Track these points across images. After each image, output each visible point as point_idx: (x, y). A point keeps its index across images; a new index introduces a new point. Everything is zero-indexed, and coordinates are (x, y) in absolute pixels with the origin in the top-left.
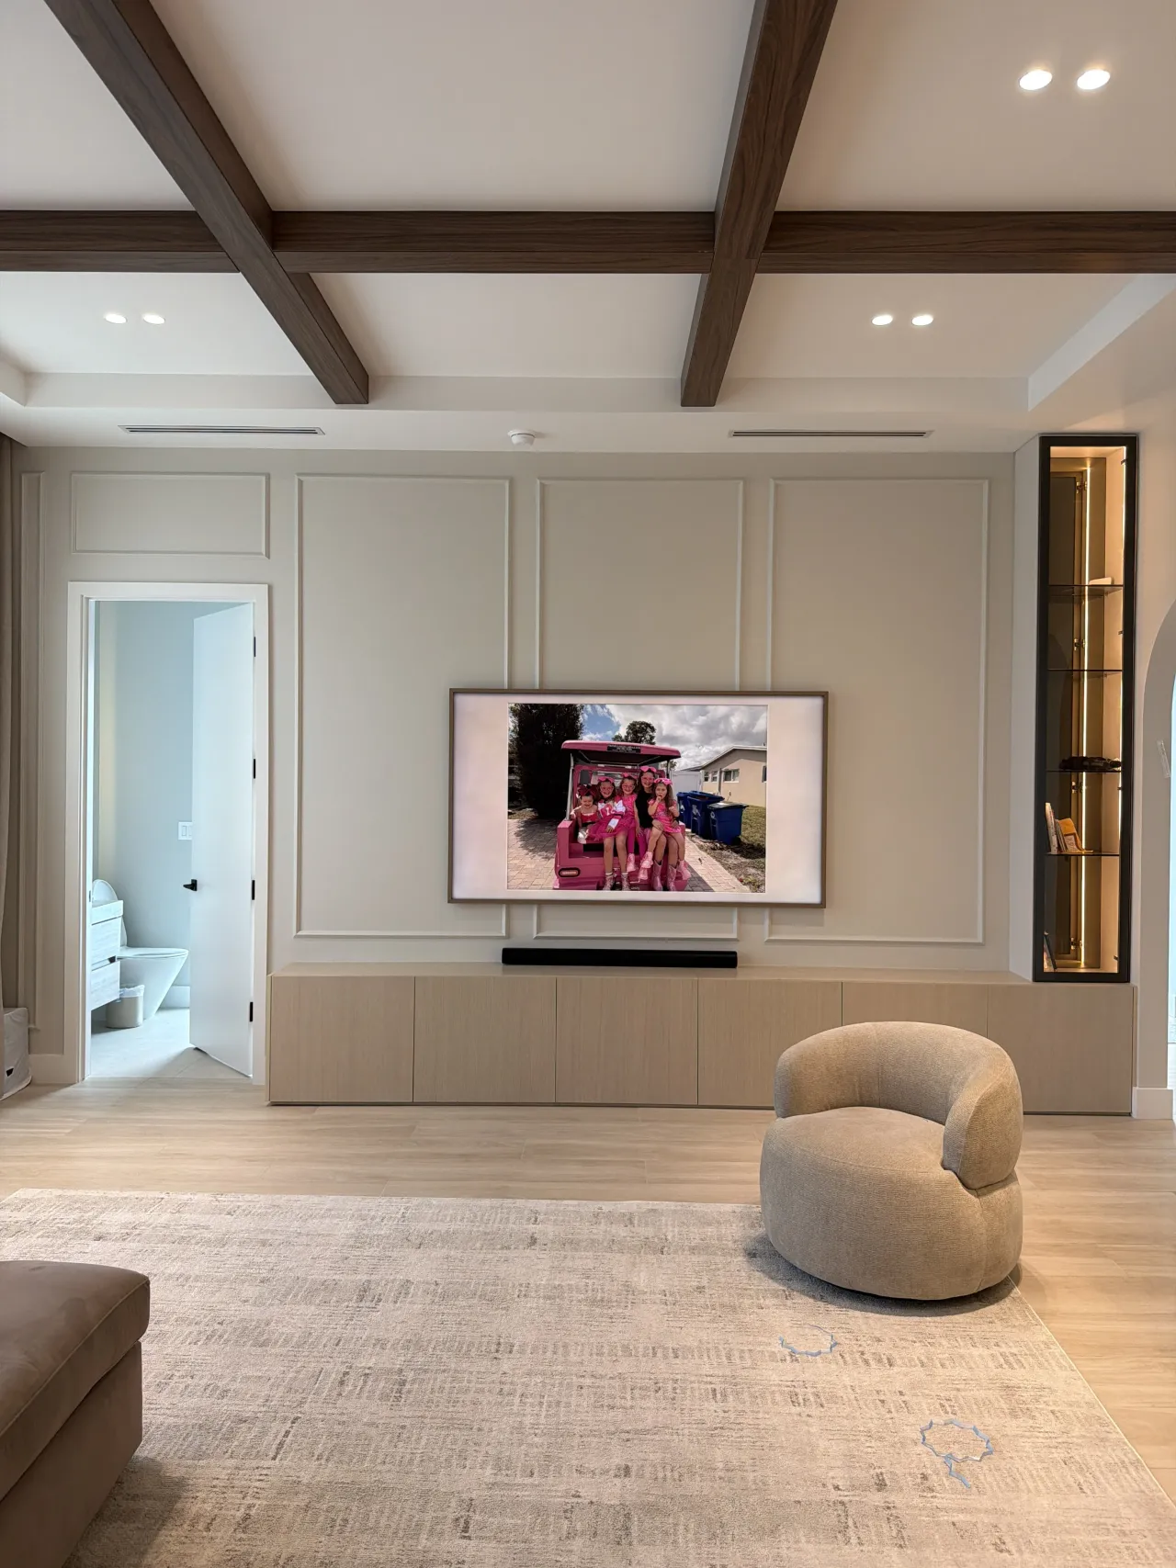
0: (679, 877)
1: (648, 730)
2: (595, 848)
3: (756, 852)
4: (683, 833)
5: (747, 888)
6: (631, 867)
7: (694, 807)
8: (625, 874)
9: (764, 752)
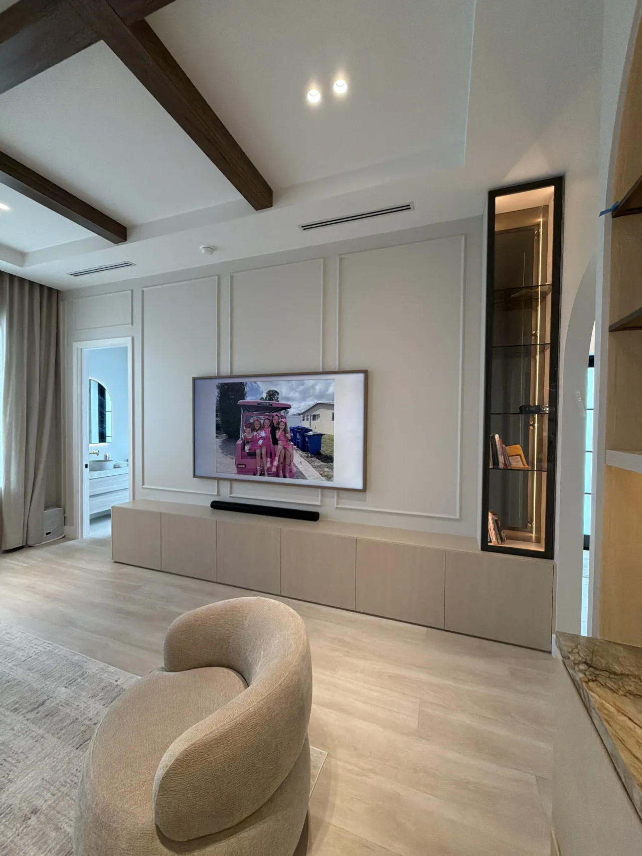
0: (291, 471)
1: (276, 394)
2: (252, 455)
3: (329, 459)
4: (292, 447)
5: (324, 478)
6: (269, 465)
7: (298, 434)
8: (266, 468)
9: (333, 405)
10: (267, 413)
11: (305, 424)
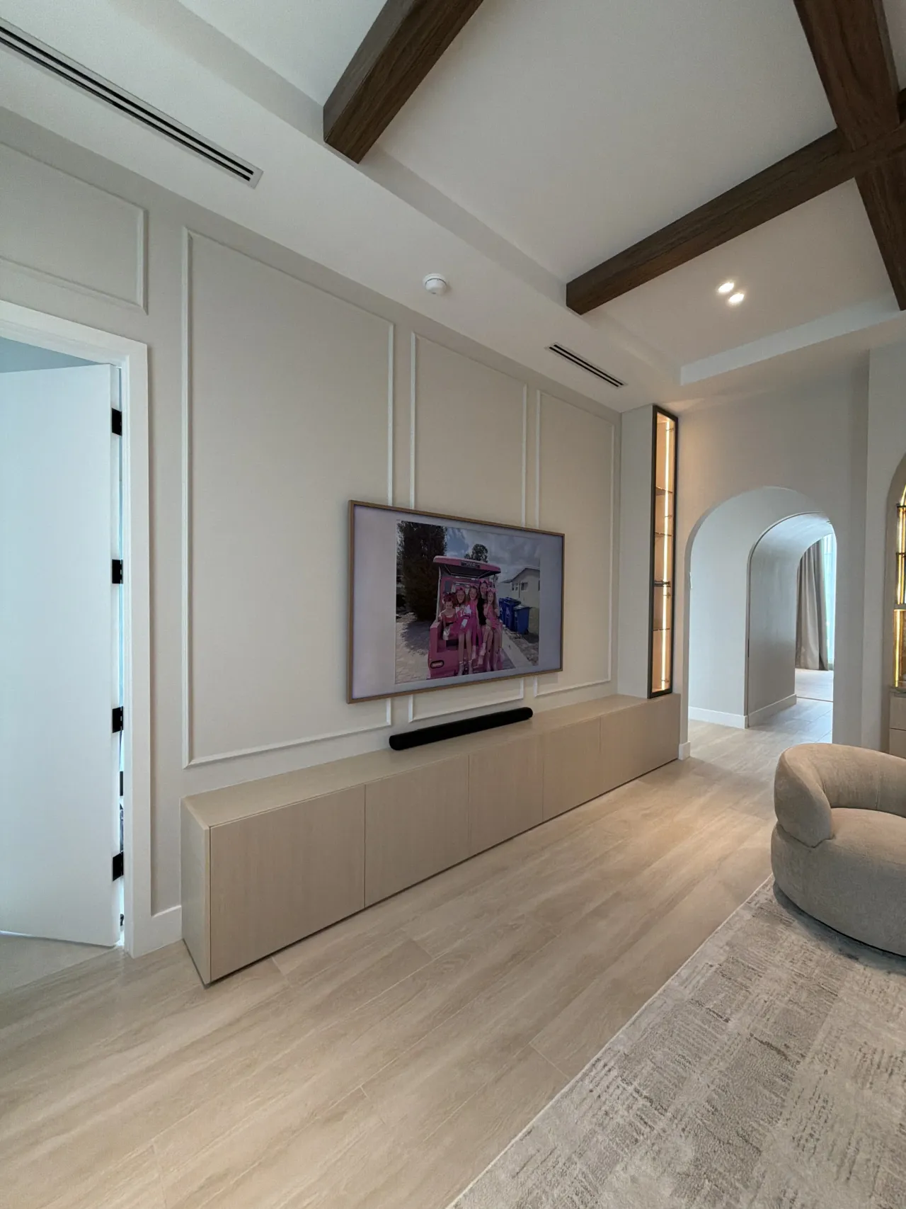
0: (499, 660)
1: (484, 551)
3: (534, 638)
4: (501, 626)
5: (530, 663)
6: (474, 656)
7: (507, 609)
8: (470, 662)
9: (539, 571)
10: (473, 579)
11: (514, 596)
